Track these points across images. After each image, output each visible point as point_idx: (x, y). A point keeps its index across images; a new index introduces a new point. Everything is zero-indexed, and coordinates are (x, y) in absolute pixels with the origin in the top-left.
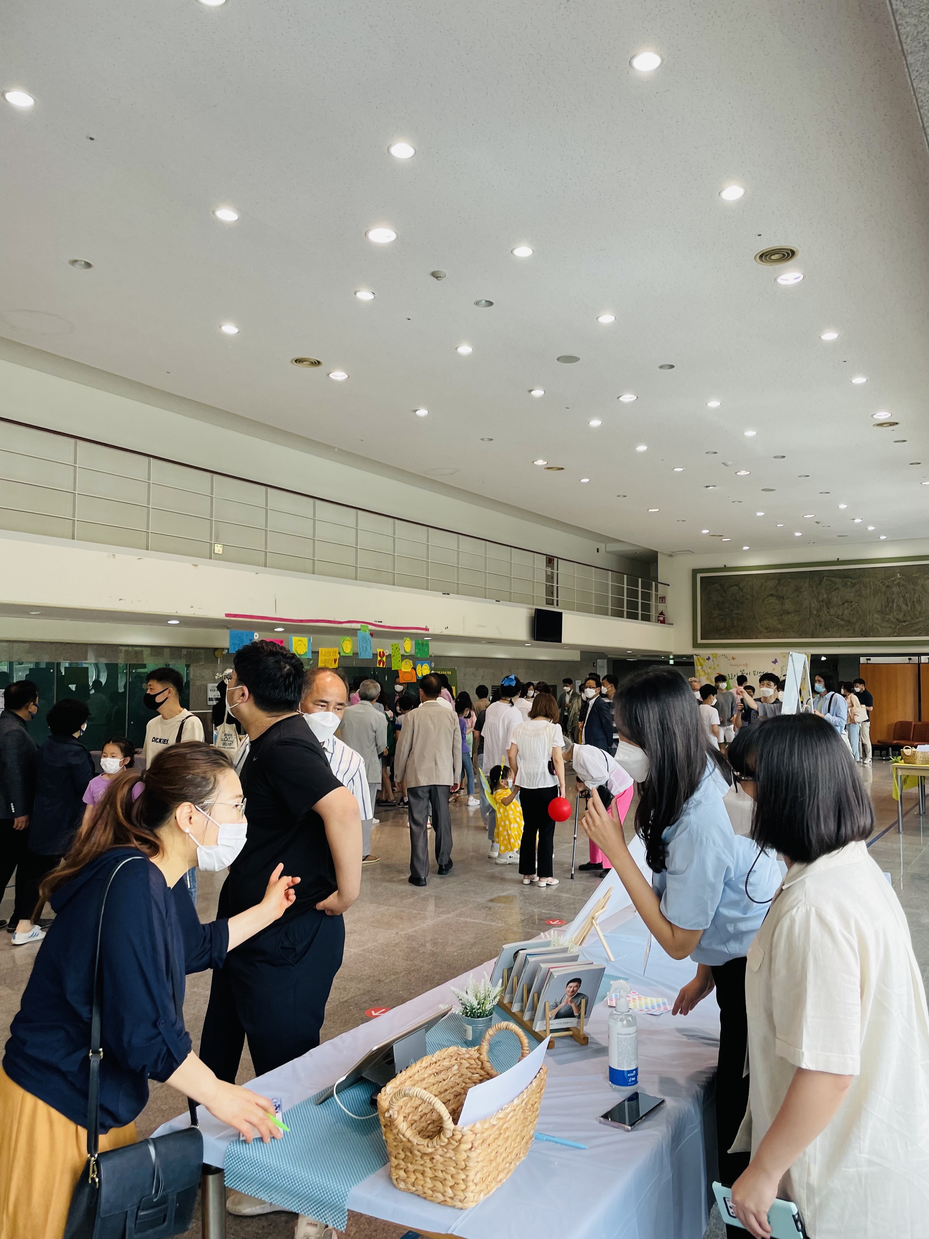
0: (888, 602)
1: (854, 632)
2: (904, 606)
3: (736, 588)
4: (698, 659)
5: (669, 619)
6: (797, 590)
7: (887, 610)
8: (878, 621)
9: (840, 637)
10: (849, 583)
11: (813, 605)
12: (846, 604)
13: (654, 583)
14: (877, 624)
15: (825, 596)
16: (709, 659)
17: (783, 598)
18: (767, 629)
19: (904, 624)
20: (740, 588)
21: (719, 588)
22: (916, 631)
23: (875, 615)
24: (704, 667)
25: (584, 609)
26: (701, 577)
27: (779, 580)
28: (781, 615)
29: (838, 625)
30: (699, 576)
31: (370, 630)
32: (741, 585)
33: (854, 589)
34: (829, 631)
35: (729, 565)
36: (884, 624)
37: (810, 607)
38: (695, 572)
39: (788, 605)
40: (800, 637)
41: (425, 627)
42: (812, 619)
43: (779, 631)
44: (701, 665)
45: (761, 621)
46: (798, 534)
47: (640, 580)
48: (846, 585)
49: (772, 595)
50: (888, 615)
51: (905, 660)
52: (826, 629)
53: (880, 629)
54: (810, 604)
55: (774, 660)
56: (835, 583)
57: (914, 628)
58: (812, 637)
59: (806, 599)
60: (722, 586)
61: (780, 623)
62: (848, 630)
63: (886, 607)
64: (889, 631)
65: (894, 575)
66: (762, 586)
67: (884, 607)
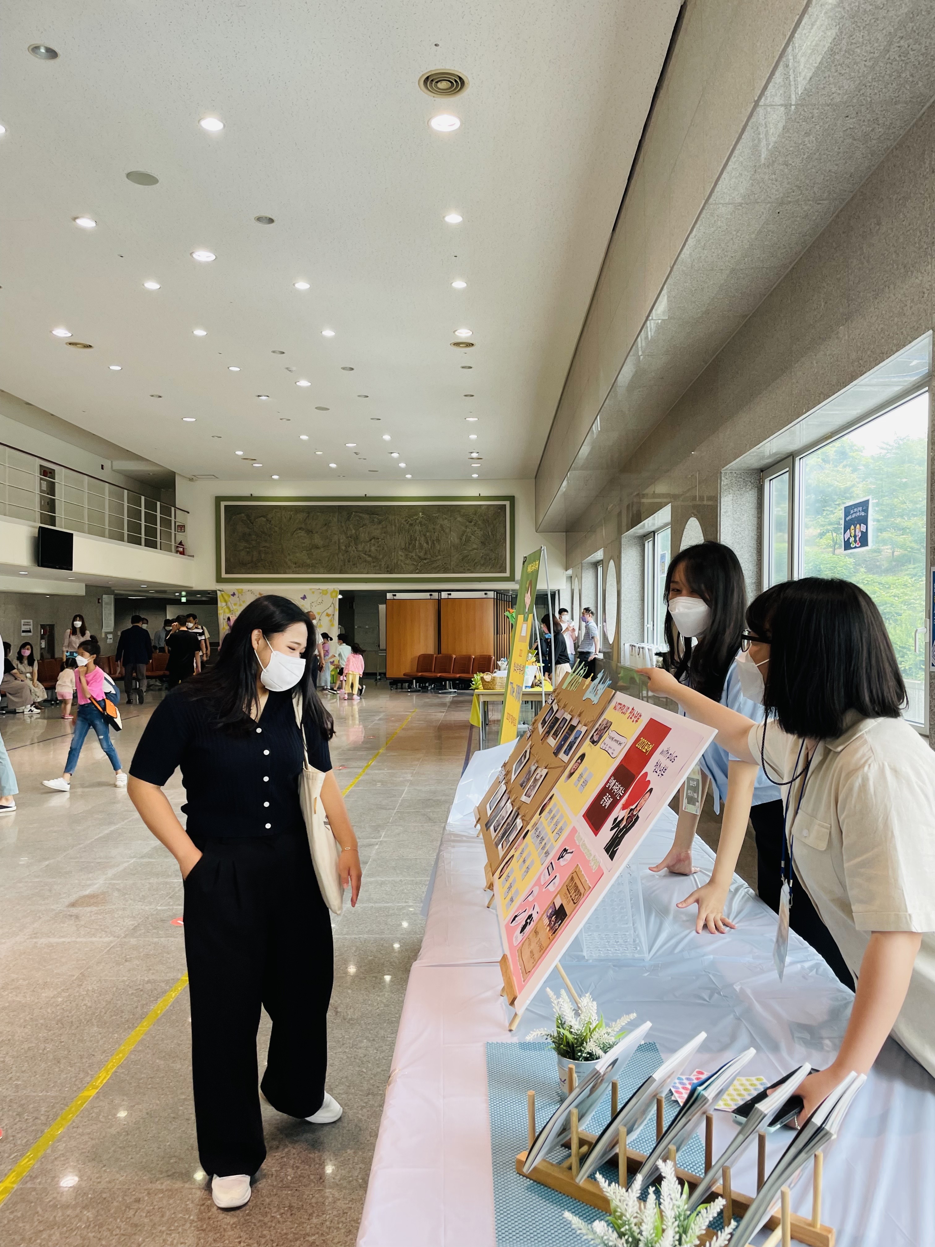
0: (411, 540)
1: (380, 568)
2: (425, 544)
3: (265, 520)
4: (222, 595)
5: (189, 551)
6: (327, 524)
7: (411, 547)
8: (402, 558)
9: (367, 573)
10: (376, 520)
11: (342, 541)
12: (373, 541)
13: (172, 508)
14: (401, 560)
15: (354, 531)
16: (234, 595)
17: (312, 532)
18: (295, 564)
19: (425, 561)
20: (267, 520)
21: (245, 518)
22: (435, 568)
23: (400, 553)
24: (229, 603)
25: (97, 532)
26: (225, 506)
27: (309, 513)
28: (310, 550)
29: (365, 561)
30: (223, 504)
32: (269, 516)
33: (380, 526)
34: (357, 567)
35: (256, 494)
36: (407, 562)
37: (339, 543)
38: (219, 500)
39: (317, 540)
40: (329, 572)
42: (340, 554)
43: (308, 566)
44: (226, 602)
45: (289, 555)
46: (333, 465)
47: (158, 503)
48: (373, 521)
49: (300, 529)
50: (410, 552)
51: (426, 595)
52: (354, 564)
53: (404, 566)
54: (339, 540)
55: (302, 596)
56: (363, 519)
57: (433, 566)
58: (340, 573)
59: (335, 534)
60: (248, 516)
61: (309, 558)
62: (375, 566)
63: (410, 544)
64: (412, 568)
65: (416, 514)
66: (290, 519)
67: (407, 544)
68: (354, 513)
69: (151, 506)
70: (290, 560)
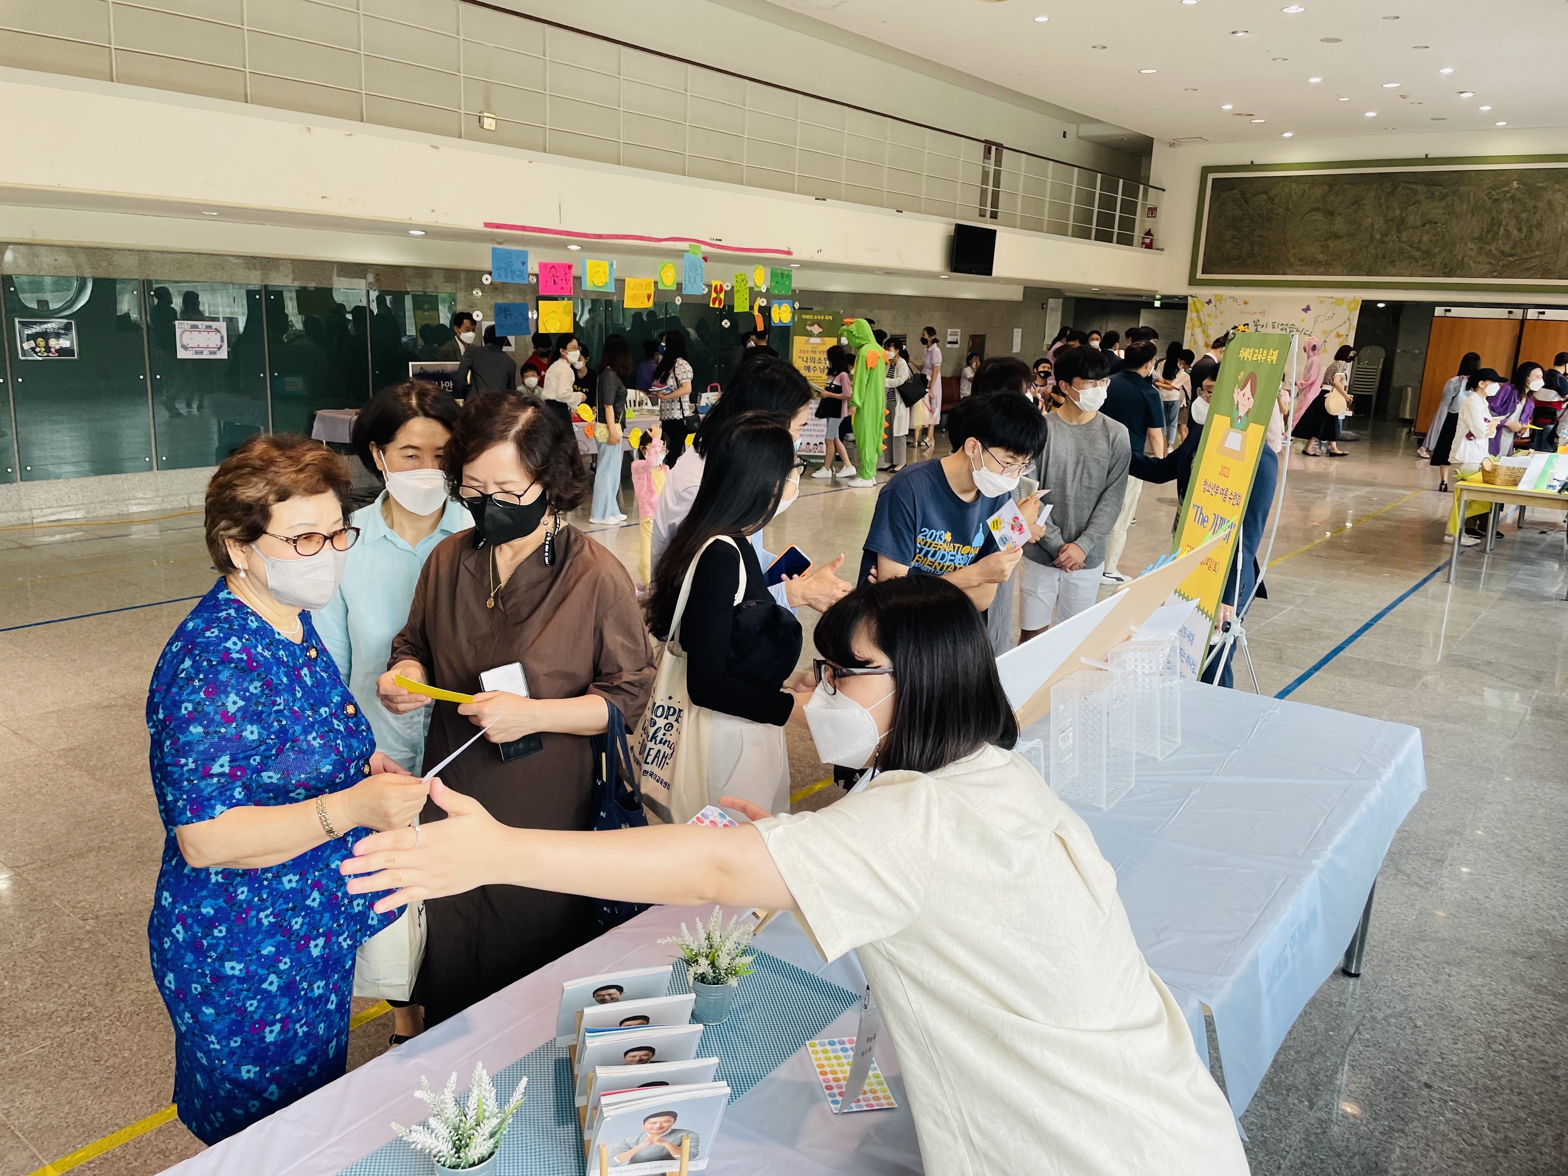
0: (1492, 225)
1: (1433, 268)
2: (1515, 232)
3: (1266, 197)
4: (1194, 302)
5: (1159, 241)
6: (1357, 202)
7: (1490, 236)
8: (1473, 254)
9: (1411, 276)
10: (1437, 194)
11: (1376, 227)
12: (1427, 226)
13: (1142, 187)
14: (1470, 257)
15: (1398, 212)
16: (1209, 302)
17: (1333, 215)
18: (1301, 260)
19: (1511, 259)
20: (1269, 198)
21: (1240, 196)
22: (1528, 270)
23: (1470, 245)
24: (1201, 314)
25: (1032, 225)
26: (1213, 179)
27: (1331, 186)
28: (1326, 240)
29: (1411, 257)
30: (1211, 177)
31: (703, 252)
32: (1273, 193)
33: (1443, 204)
34: (1394, 266)
35: (1259, 160)
36: (1480, 259)
37: (1373, 229)
39: (1339, 225)
40: (1350, 273)
41: (786, 249)
42: (1372, 246)
43: (1320, 263)
44: (1197, 311)
45: (1294, 247)
46: (1371, 114)
47: (1121, 181)
48: (1432, 197)
49: (1316, 209)
50: (1489, 243)
51: (1502, 313)
52: (1392, 262)
53: (1473, 265)
54: (1373, 224)
55: (1305, 307)
56: (1415, 192)
57: (1525, 266)
58: (1367, 275)
59: (1367, 216)
60: (1243, 193)
61: (1323, 253)
62: (1424, 266)
63: (1488, 232)
64: (1487, 268)
65: (1507, 183)
66: (1303, 195)
67: (1484, 232)
68: (1402, 184)
69: (1110, 185)
70: (1295, 255)
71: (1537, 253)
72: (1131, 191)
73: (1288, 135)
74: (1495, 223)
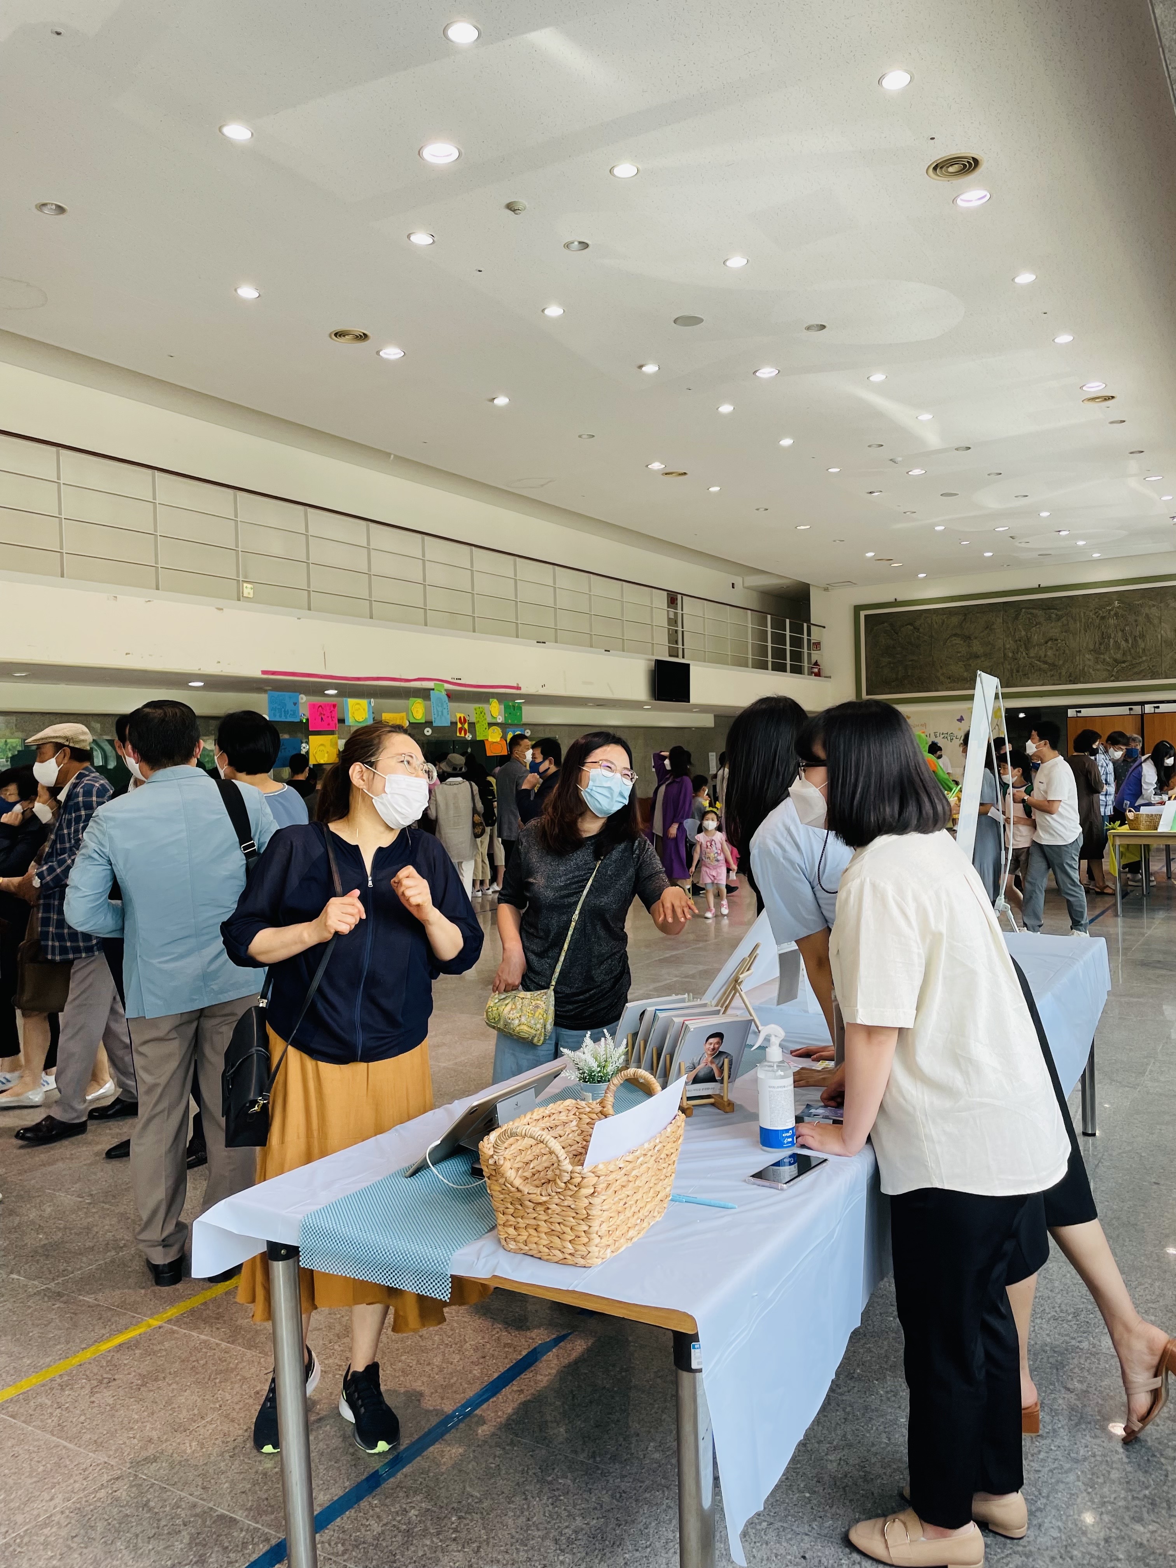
0: (1102, 638)
1: (1060, 678)
2: (1123, 642)
3: (911, 627)
5: (825, 671)
6: (989, 627)
8: (1091, 663)
9: (1043, 685)
10: (1054, 616)
11: (1008, 646)
12: (1050, 643)
13: (805, 625)
14: (1089, 667)
15: (1023, 633)
17: (969, 637)
18: (950, 678)
19: (1124, 665)
20: (915, 628)
21: (888, 628)
22: (1138, 673)
23: (1087, 656)
25: (718, 659)
26: (866, 616)
27: (965, 615)
28: (968, 659)
29: (1040, 669)
30: (863, 614)
31: (446, 690)
32: (917, 623)
33: (1060, 624)
34: (1028, 678)
35: (900, 598)
36: (1099, 667)
37: (1005, 649)
38: (858, 609)
39: (977, 647)
41: (515, 685)
42: (1006, 663)
43: (965, 680)
45: (942, 668)
46: (988, 555)
47: (788, 621)
48: (1049, 619)
49: (955, 635)
50: (1103, 654)
51: (1125, 710)
52: (1024, 675)
53: (1093, 672)
54: (1004, 645)
55: (959, 718)
56: (1035, 616)
58: (1007, 687)
59: (999, 638)
60: (892, 626)
61: (967, 670)
62: (1052, 676)
63: (1100, 644)
64: (1105, 674)
65: (1111, 603)
66: (943, 624)
67: (1097, 645)
68: (1024, 610)
69: (778, 624)
70: (943, 674)
71: (1144, 658)
72: (797, 628)
73: (922, 576)
74: (1104, 636)
